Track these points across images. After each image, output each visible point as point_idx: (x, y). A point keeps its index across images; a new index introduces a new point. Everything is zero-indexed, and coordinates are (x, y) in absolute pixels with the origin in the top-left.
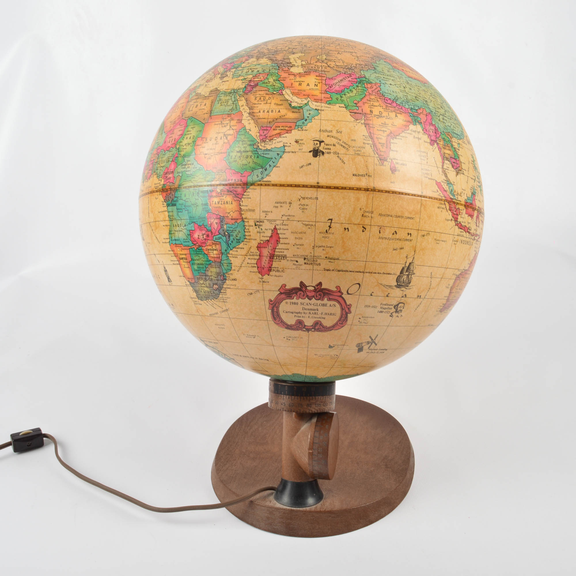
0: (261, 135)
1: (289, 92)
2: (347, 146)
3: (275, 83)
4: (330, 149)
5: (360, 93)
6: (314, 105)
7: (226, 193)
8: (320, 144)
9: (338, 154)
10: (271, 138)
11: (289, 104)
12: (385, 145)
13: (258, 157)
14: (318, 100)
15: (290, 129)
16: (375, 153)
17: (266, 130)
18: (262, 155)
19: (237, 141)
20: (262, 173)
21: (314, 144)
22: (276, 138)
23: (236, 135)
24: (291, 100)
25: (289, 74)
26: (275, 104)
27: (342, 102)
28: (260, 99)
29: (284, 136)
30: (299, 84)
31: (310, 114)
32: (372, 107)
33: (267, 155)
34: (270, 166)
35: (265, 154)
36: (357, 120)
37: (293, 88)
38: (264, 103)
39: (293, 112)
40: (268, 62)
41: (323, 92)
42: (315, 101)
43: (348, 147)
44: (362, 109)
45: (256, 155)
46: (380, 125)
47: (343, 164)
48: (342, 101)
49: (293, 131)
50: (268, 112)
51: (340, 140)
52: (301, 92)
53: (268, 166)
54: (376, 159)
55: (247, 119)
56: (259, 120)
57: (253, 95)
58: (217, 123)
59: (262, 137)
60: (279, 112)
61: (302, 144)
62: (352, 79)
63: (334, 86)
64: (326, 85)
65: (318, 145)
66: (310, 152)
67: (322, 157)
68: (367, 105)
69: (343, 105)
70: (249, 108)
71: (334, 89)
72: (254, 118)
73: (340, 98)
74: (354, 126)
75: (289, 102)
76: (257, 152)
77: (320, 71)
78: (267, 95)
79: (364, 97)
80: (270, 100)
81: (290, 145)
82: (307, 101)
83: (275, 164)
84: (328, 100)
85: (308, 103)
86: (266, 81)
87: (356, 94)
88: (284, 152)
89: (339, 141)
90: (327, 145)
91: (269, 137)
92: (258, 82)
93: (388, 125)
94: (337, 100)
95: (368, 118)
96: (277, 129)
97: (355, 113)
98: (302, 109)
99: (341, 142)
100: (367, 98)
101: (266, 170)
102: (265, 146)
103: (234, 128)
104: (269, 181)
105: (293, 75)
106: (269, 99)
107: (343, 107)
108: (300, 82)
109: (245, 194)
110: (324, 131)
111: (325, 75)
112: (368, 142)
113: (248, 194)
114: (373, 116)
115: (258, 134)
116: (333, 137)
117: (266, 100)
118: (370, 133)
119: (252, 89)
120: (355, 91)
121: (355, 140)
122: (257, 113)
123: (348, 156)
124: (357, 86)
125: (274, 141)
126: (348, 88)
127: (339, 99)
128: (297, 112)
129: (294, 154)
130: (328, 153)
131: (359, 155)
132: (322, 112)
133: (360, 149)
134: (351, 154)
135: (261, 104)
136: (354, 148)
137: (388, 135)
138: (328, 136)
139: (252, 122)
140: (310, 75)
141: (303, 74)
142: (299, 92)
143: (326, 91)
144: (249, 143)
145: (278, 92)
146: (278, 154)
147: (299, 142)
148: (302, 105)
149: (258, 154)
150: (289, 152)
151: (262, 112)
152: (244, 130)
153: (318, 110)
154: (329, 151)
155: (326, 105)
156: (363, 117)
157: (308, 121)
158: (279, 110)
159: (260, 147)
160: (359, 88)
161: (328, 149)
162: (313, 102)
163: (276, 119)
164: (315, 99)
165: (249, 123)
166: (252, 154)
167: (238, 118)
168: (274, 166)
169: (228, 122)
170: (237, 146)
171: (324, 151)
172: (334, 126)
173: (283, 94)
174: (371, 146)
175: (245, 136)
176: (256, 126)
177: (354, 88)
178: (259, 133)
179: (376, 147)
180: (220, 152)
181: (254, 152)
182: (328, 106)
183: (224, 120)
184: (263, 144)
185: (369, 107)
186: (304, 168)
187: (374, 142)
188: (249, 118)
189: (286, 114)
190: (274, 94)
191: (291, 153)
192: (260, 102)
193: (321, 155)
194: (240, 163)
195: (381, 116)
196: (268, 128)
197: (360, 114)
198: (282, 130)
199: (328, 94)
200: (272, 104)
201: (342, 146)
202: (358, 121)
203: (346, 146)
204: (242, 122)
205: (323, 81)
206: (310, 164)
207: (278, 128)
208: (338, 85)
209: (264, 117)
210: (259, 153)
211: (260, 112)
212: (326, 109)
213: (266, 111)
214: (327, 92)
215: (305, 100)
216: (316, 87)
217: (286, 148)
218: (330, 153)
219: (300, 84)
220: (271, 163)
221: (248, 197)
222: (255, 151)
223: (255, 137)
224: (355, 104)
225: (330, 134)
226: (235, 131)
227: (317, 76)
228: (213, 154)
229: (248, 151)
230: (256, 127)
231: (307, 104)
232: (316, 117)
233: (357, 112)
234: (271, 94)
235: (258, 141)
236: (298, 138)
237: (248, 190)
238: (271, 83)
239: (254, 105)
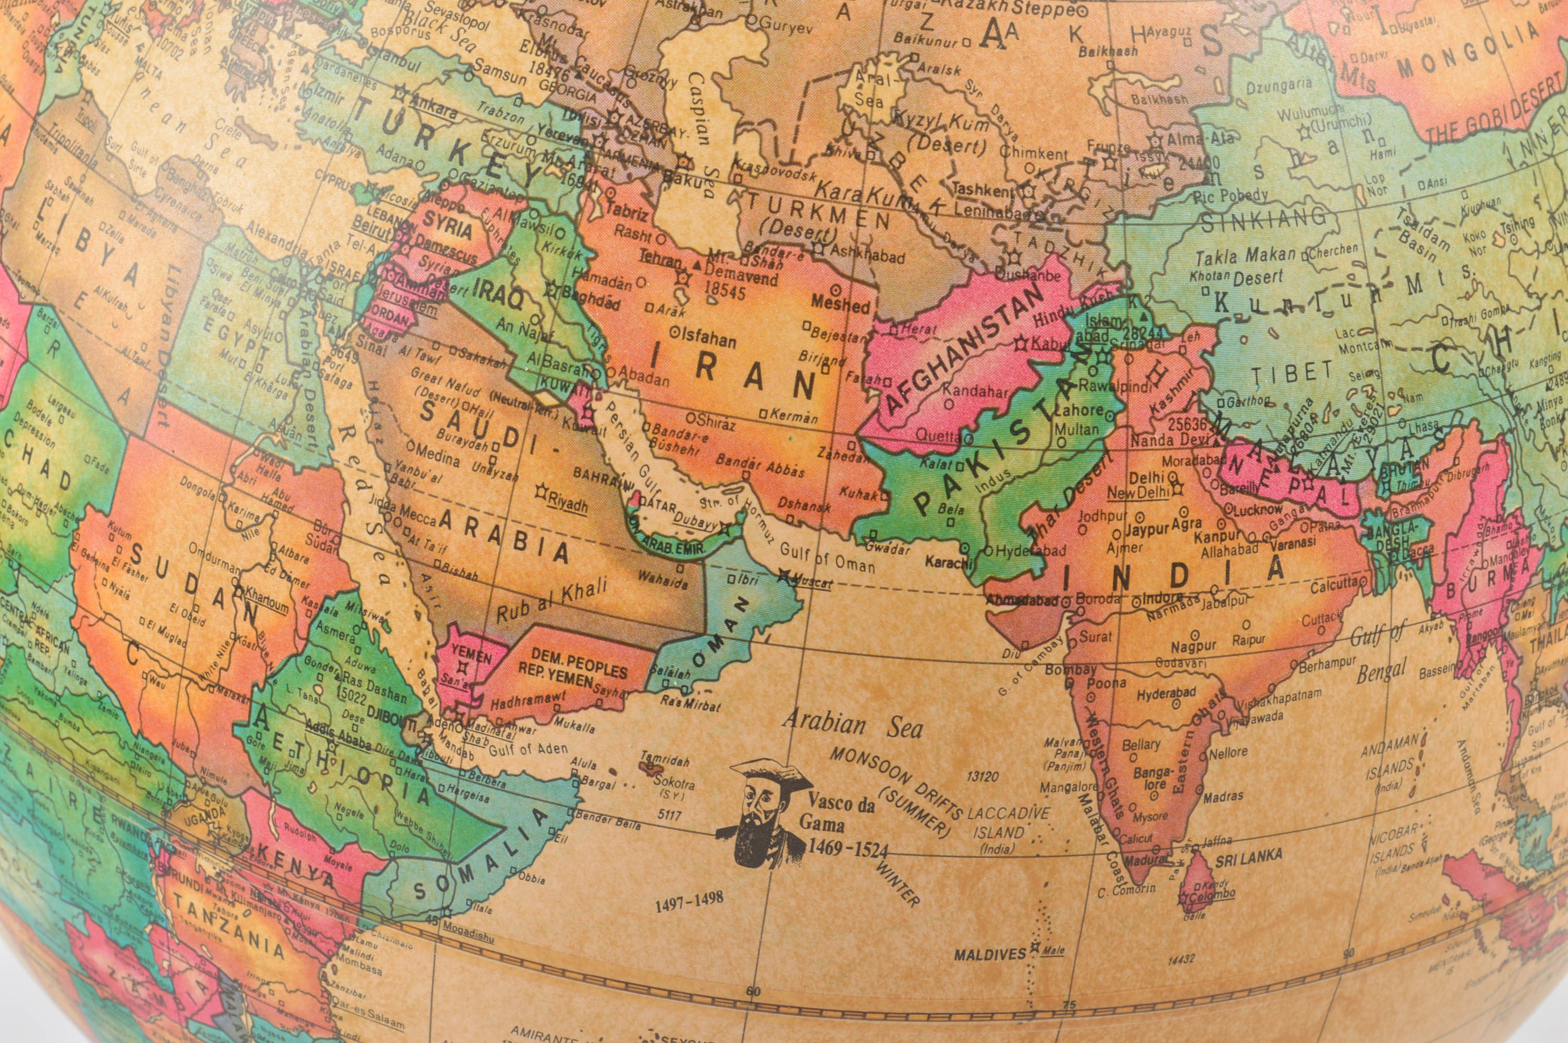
0: (443, 680)
1: (633, 423)
2: (942, 809)
3: (556, 313)
4: (841, 829)
5: (1073, 442)
6: (776, 545)
7: (247, 896)
8: (785, 797)
9: (885, 855)
10: (507, 714)
11: (625, 509)
12: (1171, 780)
13: (423, 798)
14: (805, 507)
15: (621, 685)
16: (1105, 831)
17: (481, 657)
18: (451, 796)
19: (308, 660)
20: (443, 883)
21: (751, 796)
22: (529, 723)
23: (304, 621)
24: (639, 485)
25: (647, 257)
26: (545, 493)
27: (951, 523)
28: (455, 422)
29: (580, 718)
30: (701, 365)
31: (742, 604)
32: (1132, 540)
33: (476, 802)
34: (491, 863)
35: (468, 795)
36: (1024, 647)
37: (659, 393)
38: (478, 467)
39: (643, 575)
40: (533, 79)
41: (841, 444)
42: (783, 513)
43: (946, 818)
44: (1067, 568)
45: (416, 787)
46: (1159, 661)
47: (906, 905)
48: (952, 514)
49: (633, 701)
50: (495, 536)
51: (905, 778)
52: (706, 430)
53: (477, 862)
54: (1103, 868)
55: (370, 539)
56: (439, 578)
57: (416, 372)
58: (197, 479)
59: (452, 695)
60: (558, 556)
61: (683, 784)
62: (1039, 320)
63: (915, 396)
64: (865, 381)
65: (774, 803)
66: (723, 833)
67: (787, 869)
68: (1101, 533)
69: (950, 551)
70: (387, 467)
71: (913, 423)
72: (409, 549)
73: (938, 496)
74: (1002, 692)
75: (627, 495)
76: (417, 770)
77: (843, 253)
78: (496, 405)
79: (1096, 467)
80: (514, 452)
81: (610, 779)
82: (737, 507)
83: (517, 861)
84: (868, 507)
85: (740, 524)
86: (500, 275)
87: (1050, 457)
88: (574, 812)
89: (897, 784)
90: (823, 805)
91: (494, 704)
92: (454, 265)
93: (1211, 646)
94: (921, 508)
95: (1093, 630)
96: (540, 670)
97: (1021, 601)
98: (701, 562)
99: (908, 792)
100: (1113, 475)
101: (467, 875)
102: (468, 748)
103: (297, 570)
104: (482, 937)
105: (671, 263)
106: (506, 444)
107: (951, 564)
108: (705, 339)
109: (347, 943)
110: (813, 723)
111: (872, 294)
112: (1073, 777)
113: (365, 949)
114: (1127, 605)
115: (431, 670)
116: (863, 758)
117: (488, 439)
118: (1093, 720)
119: (408, 314)
120: (1038, 426)
121: (991, 776)
122: (433, 523)
123: (940, 864)
124: (1060, 382)
125: (521, 739)
126: (1001, 404)
127: (933, 507)
128: (667, 582)
129: (630, 831)
130: (826, 848)
131: (1005, 853)
132: (820, 597)
133: (1014, 823)
134: (962, 851)
135: (457, 464)
136: (981, 822)
137: (1201, 715)
138: (837, 754)
139: (400, 574)
140: (773, 282)
141: (733, 265)
142: (693, 428)
143: (861, 439)
144: (377, 701)
145: (564, 396)
146: (539, 816)
147: (666, 775)
148: (700, 535)
149: (425, 779)
150: (602, 818)
151: (458, 522)
152: (350, 607)
153: (796, 579)
154: (832, 837)
155: (850, 550)
156: (1066, 625)
157: (727, 648)
158: (563, 546)
159: (440, 747)
160: (1077, 397)
161: (829, 826)
162: (769, 520)
163: (543, 601)
164: (784, 502)
165: (384, 580)
166: (391, 772)
167: (318, 516)
168: (515, 872)
169: (261, 509)
170: (309, 691)
171: (805, 835)
172: (879, 693)
173: (594, 429)
174: (1084, 800)
175: (358, 650)
176: (422, 609)
177: (1039, 405)
178: (435, 659)
179: (1115, 802)
180: (214, 678)
181: (400, 763)
182: (862, 555)
183: (238, 483)
184: (456, 738)
185: (1111, 548)
186: (683, 912)
187: (1106, 770)
188: (382, 541)
189: (603, 585)
190: (543, 409)
191: (611, 826)
192: (452, 449)
193: (785, 854)
194: (323, 789)
195: (1180, 597)
196: (488, 648)
197: (1050, 601)
198: (569, 679)
199: (868, 459)
200: (526, 489)
201: (910, 808)
202: (1028, 656)
203: (939, 812)
204: (342, 555)
205: (850, 346)
206: (718, 896)
207: (547, 665)
208: (945, 386)
209: (469, 569)
210: (434, 778)
211: (446, 521)
212: (846, 574)
213: (484, 529)
214: (868, 448)
215: (724, 499)
216: (801, 405)
217: (585, 790)
218: (839, 847)
219: (705, 365)
220: (495, 849)
221: (368, 962)
222: (407, 759)
223: (410, 681)
224: (1030, 531)
225: (848, 741)
226: (298, 592)
227: (817, 301)
228: (174, 669)
229: (369, 747)
230: (418, 615)
231: (734, 531)
232: (778, 632)
233: (1035, 590)
234: (525, 406)
235: (427, 705)
236: (660, 747)
237: (367, 936)
238: (527, 305)
239: (414, 460)
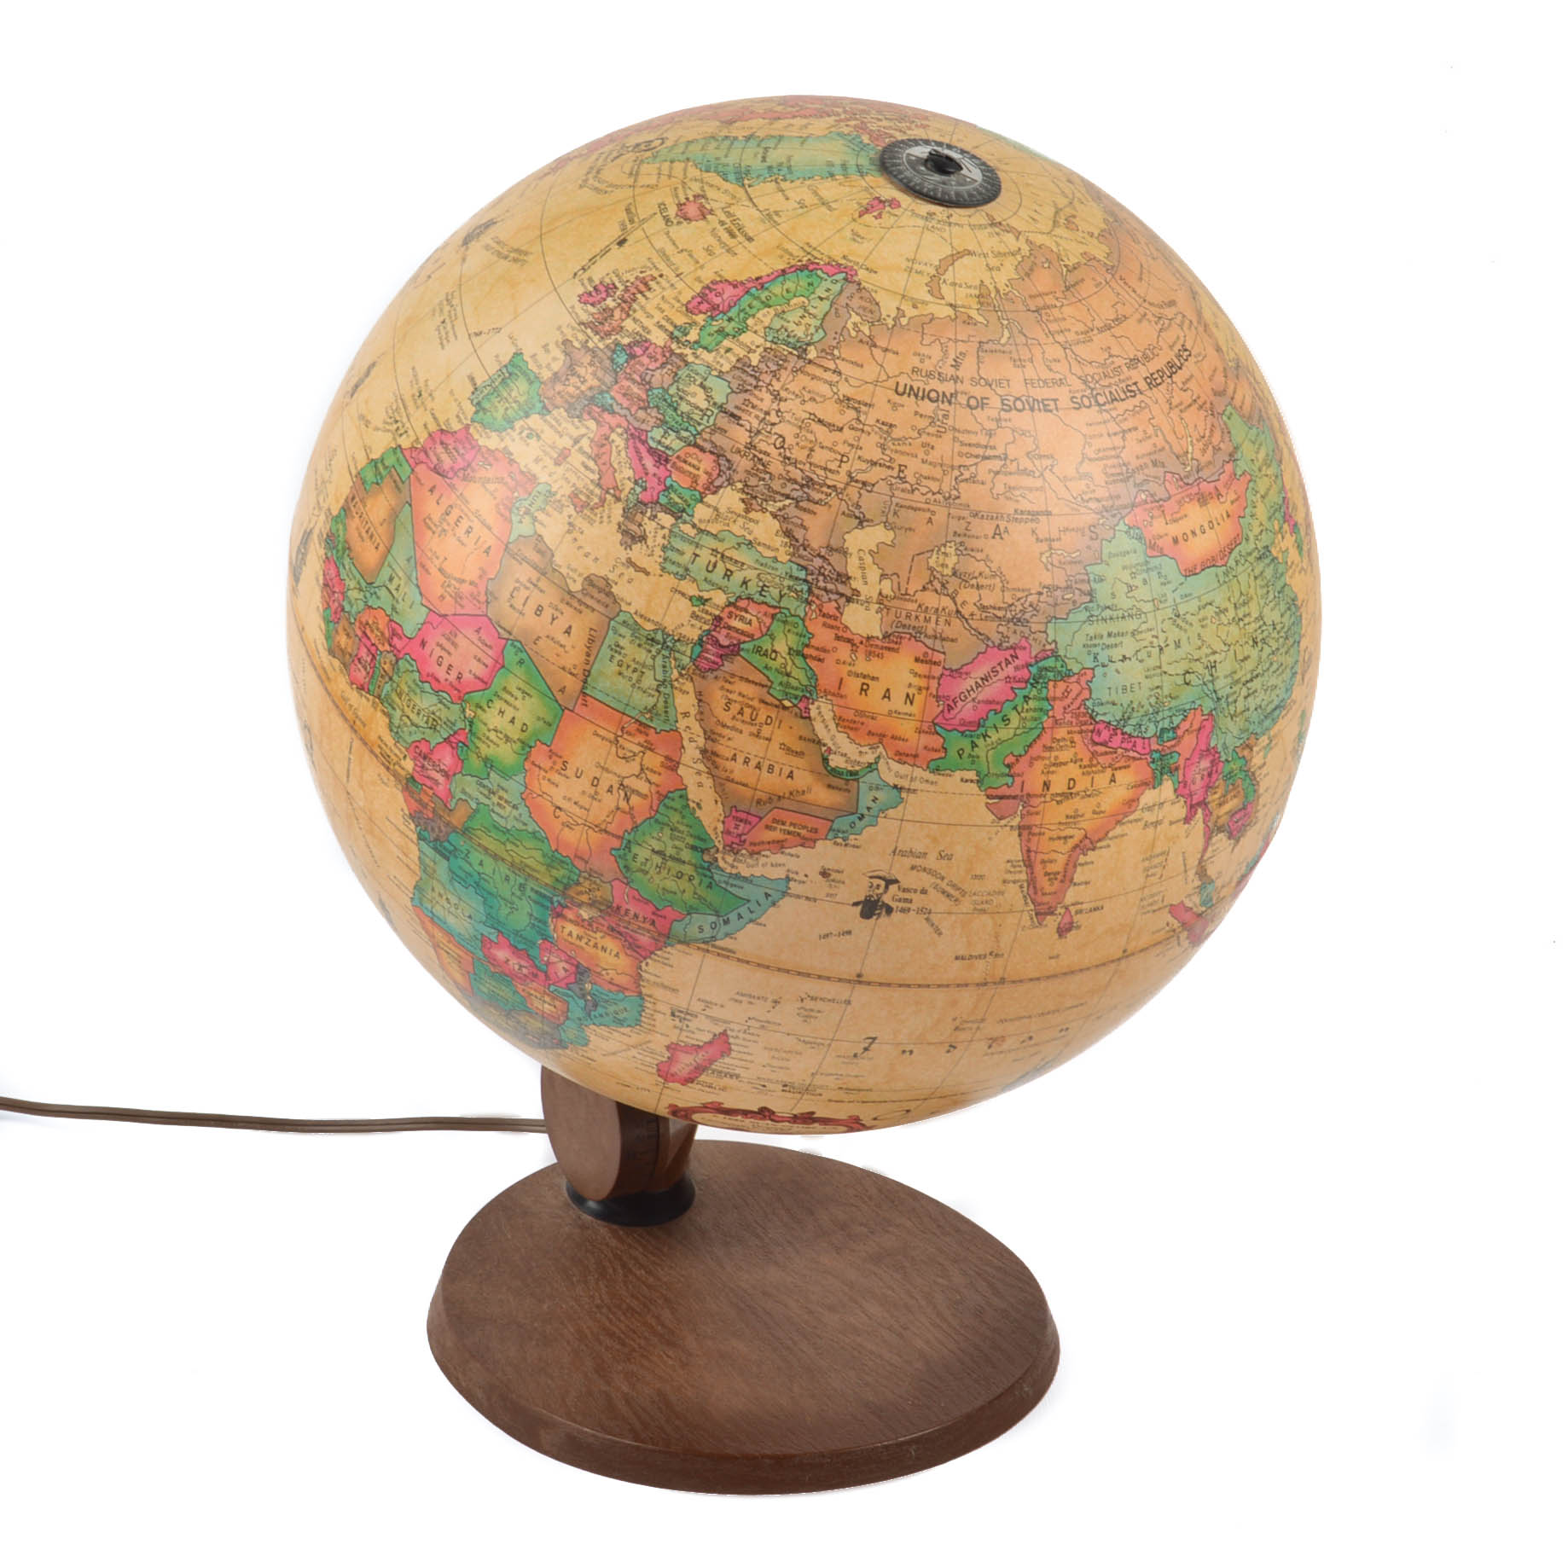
0: (726, 832)
1: (828, 716)
2: (958, 892)
3: (794, 664)
4: (911, 901)
5: (1029, 724)
6: (892, 773)
7: (605, 929)
8: (887, 887)
9: (930, 913)
10: (756, 849)
11: (822, 755)
12: (1059, 877)
13: (710, 886)
14: (907, 755)
15: (813, 836)
16: (1029, 901)
17: (746, 822)
18: (724, 885)
19: (657, 821)
20: (714, 926)
21: (871, 887)
22: (768, 853)
23: (656, 802)
24: (830, 744)
25: (838, 638)
26: (783, 746)
27: (973, 763)
28: (741, 712)
29: (793, 851)
30: (862, 689)
31: (875, 800)
32: (1053, 769)
33: (737, 889)
34: (740, 917)
35: (732, 885)
36: (1000, 819)
37: (842, 702)
38: (752, 734)
39: (829, 786)
40: (782, 549)
41: (925, 727)
42: (897, 758)
43: (959, 896)
44: (1023, 783)
45: (706, 881)
46: (1060, 823)
47: (936, 935)
48: (974, 759)
49: (819, 844)
50: (758, 766)
51: (943, 879)
52: (864, 719)
53: (733, 916)
54: (1026, 917)
55: (695, 766)
56: (728, 784)
57: (722, 688)
58: (602, 732)
59: (729, 839)
60: (789, 776)
61: (839, 882)
62: (1017, 668)
63: (960, 704)
64: (938, 698)
65: (881, 890)
66: (856, 904)
67: (884, 920)
68: (1039, 765)
69: (972, 775)
70: (705, 732)
71: (959, 717)
72: (715, 772)
73: (968, 750)
74: (990, 839)
75: (824, 749)
76: (708, 873)
77: (929, 637)
78: (762, 705)
79: (1039, 736)
80: (770, 727)
81: (805, 879)
82: (876, 755)
83: (753, 916)
84: (936, 755)
85: (876, 763)
86: (766, 644)
87: (1018, 732)
88: (785, 894)
89: (939, 881)
90: (904, 890)
91: (751, 844)
92: (743, 638)
93: (1082, 816)
94: (960, 756)
95: (1032, 810)
96: (775, 829)
97: (1001, 798)
98: (857, 780)
99: (944, 885)
100: (1046, 740)
101: (726, 922)
102: (735, 864)
103: (654, 778)
104: (730, 951)
105: (849, 641)
106: (767, 724)
107: (972, 781)
108: (865, 677)
109: (658, 953)
110: (903, 854)
111: (942, 656)
112: (1017, 877)
113: (666, 955)
114: (1048, 799)
115: (720, 827)
116: (925, 870)
117: (757, 722)
118: (1029, 851)
119: (718, 660)
120: (1015, 720)
121: (981, 877)
122: (727, 759)
123: (953, 917)
124: (1025, 697)
125: (762, 860)
126: (998, 707)
127: (965, 755)
128: (840, 789)
129: (812, 903)
130: (903, 910)
131: (984, 911)
132: (912, 796)
133: (989, 898)
134: (965, 911)
135: (741, 732)
136: (974, 898)
137: (1077, 846)
138: (913, 868)
139: (708, 782)
140: (896, 651)
141: (879, 643)
142: (857, 719)
143: (935, 724)
144: (691, 841)
145: (795, 702)
146: (767, 895)
147: (832, 877)
148: (857, 768)
149: (712, 878)
150: (798, 897)
151: (740, 759)
152: (681, 797)
153: (901, 788)
154: (906, 905)
155: (927, 775)
156: (1021, 808)
157: (866, 819)
158: (792, 772)
159: (721, 863)
160: (1032, 704)
161: (906, 900)
162: (890, 761)
163: (779, 797)
164: (898, 753)
165: (700, 785)
166: (694, 874)
167: (667, 753)
168: (751, 921)
169: (637, 749)
170: (655, 835)
171: (893, 905)
172: (935, 840)
173: (809, 718)
174: (1021, 887)
175: (683, 817)
176: (719, 799)
177: (1015, 708)
178: (723, 822)
179: (1035, 888)
180: (603, 827)
181: (700, 870)
182: (932, 777)
183: (625, 736)
184: (730, 859)
185: (1043, 772)
186: (832, 940)
187: (1032, 873)
188: (701, 767)
189: (810, 790)
190: (785, 708)
191: (802, 901)
192: (739, 725)
193: (884, 913)
194: (657, 881)
195: (1071, 794)
196: (750, 818)
197: (1014, 797)
198: (789, 833)
199: (937, 733)
200: (775, 745)
201: (944, 892)
202: (1003, 822)
203: (955, 893)
204: (679, 772)
205: (931, 681)
206: (849, 933)
207: (779, 827)
208: (973, 700)
209: (745, 782)
210: (716, 877)
211: (734, 758)
212: (924, 786)
213: (753, 763)
214: (938, 728)
215: (870, 751)
216: (908, 708)
217: (792, 884)
218: (909, 910)
219: (864, 690)
220: (743, 910)
221: (666, 961)
222: (703, 868)
223: (709, 832)
224: (1008, 766)
225: (918, 862)
226: (654, 789)
227: (917, 660)
228: (580, 821)
229: (684, 862)
230: (716, 802)
231: (874, 766)
232: (891, 812)
233: (1008, 792)
234: (776, 706)
235: (717, 844)
236: (830, 864)
237: (669, 949)
238: (779, 658)
239: (719, 729)
